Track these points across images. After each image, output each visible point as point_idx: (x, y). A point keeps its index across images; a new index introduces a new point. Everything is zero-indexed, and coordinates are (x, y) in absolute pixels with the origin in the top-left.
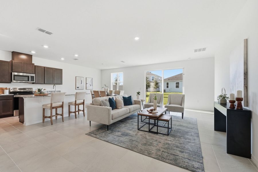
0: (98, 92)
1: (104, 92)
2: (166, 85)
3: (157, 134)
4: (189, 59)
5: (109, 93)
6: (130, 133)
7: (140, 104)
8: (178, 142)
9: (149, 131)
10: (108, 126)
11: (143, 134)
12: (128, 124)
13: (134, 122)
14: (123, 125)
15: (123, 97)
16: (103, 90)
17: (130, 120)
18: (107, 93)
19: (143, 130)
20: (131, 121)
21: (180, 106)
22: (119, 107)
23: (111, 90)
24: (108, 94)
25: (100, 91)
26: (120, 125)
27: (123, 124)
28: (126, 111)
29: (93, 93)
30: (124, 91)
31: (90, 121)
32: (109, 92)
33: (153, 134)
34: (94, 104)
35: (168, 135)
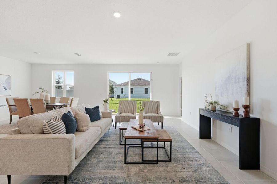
0: (26, 100)
1: (40, 101)
2: (121, 91)
3: (157, 164)
4: (158, 63)
5: (49, 102)
6: (116, 175)
7: (110, 118)
8: (190, 170)
9: (143, 160)
10: (65, 177)
11: (138, 169)
12: (101, 156)
13: (110, 148)
14: (93, 159)
15: (86, 108)
16: (37, 97)
17: (101, 146)
18: (47, 101)
19: (132, 161)
20: (104, 146)
21: (156, 115)
22: (84, 128)
23: (52, 96)
24: (47, 104)
25: (30, 100)
26: (89, 162)
27: (91, 157)
28: (97, 132)
29: (12, 103)
30: (78, 99)
31: (9, 177)
32: (49, 99)
33: (152, 165)
34: (22, 131)
35: (170, 161)
